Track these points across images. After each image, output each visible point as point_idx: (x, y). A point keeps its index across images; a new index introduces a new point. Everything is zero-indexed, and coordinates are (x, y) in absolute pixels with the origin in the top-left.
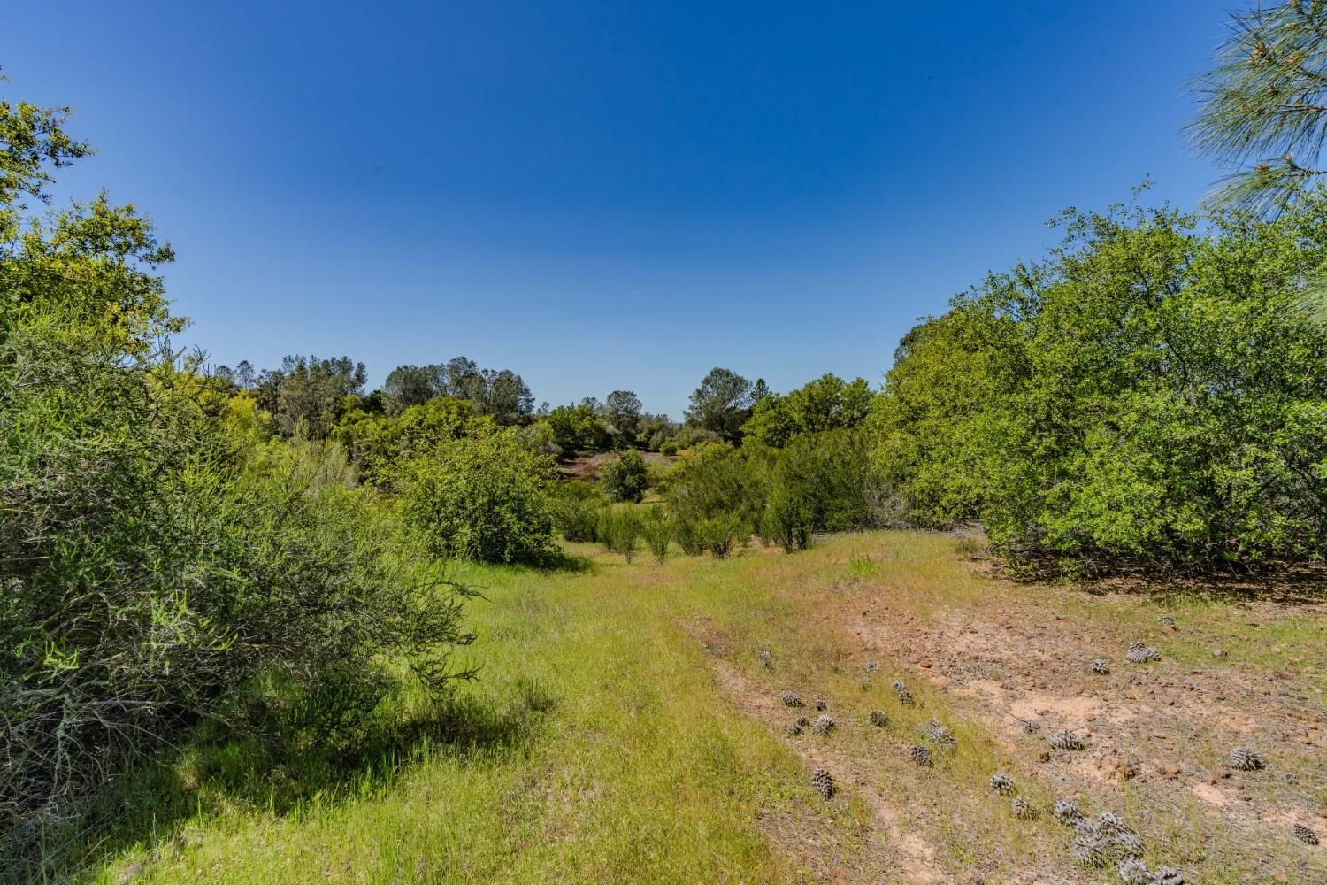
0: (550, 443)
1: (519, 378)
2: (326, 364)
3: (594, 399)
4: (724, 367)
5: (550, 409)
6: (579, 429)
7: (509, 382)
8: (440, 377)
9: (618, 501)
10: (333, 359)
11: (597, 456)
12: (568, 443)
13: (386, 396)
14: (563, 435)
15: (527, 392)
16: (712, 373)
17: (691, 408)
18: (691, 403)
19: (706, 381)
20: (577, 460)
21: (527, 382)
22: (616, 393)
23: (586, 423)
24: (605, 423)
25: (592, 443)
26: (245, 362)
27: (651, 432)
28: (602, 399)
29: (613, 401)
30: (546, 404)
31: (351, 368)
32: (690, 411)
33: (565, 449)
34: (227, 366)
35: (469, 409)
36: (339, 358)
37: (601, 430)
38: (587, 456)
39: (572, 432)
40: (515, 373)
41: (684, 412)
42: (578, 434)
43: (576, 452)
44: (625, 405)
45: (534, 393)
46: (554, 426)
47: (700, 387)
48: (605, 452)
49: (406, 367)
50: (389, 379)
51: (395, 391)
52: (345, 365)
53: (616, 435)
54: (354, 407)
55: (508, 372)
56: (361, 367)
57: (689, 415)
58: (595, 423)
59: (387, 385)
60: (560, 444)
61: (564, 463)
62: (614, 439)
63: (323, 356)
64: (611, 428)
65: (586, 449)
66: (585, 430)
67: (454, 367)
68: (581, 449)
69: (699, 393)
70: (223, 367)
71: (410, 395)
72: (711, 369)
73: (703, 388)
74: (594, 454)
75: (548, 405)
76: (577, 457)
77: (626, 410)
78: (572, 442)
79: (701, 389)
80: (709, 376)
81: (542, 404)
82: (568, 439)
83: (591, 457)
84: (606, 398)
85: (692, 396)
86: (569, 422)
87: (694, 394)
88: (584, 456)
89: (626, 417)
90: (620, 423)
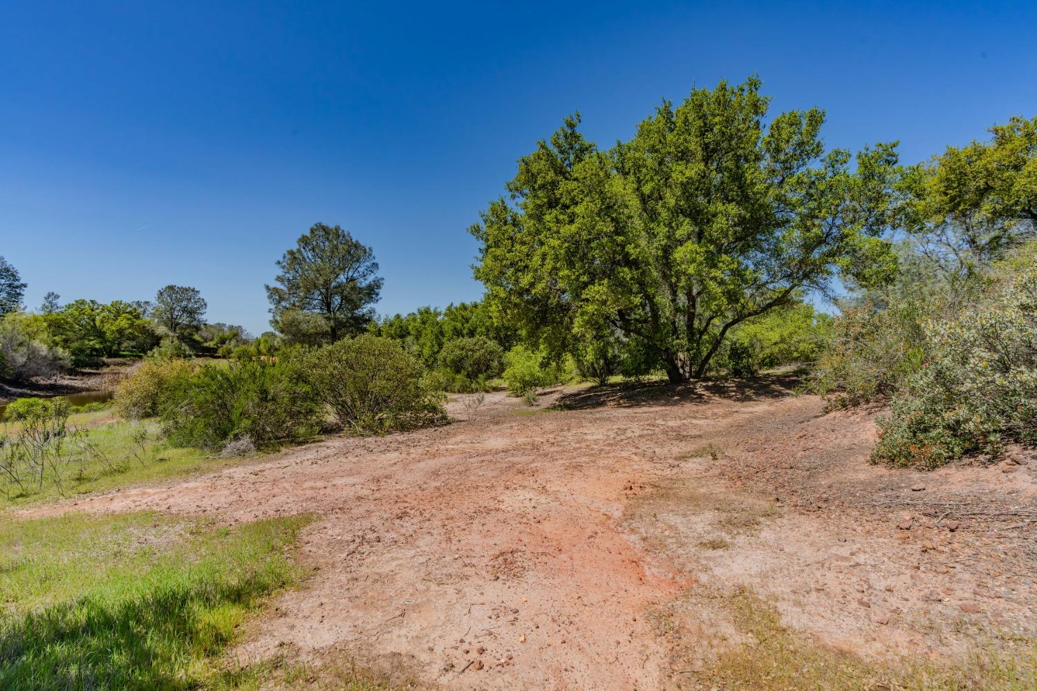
4: (331, 224)
6: (110, 329)
12: (89, 348)
16: (312, 231)
17: (279, 279)
18: (280, 272)
19: (304, 241)
20: (105, 370)
22: (171, 288)
23: (123, 322)
24: (152, 323)
25: (131, 347)
27: (223, 341)
29: (165, 297)
30: (52, 296)
32: (279, 285)
37: (144, 331)
38: (124, 364)
39: (100, 335)
41: (267, 287)
42: (109, 335)
43: (105, 359)
44: (184, 303)
47: (295, 247)
58: (138, 322)
64: (161, 329)
65: (124, 356)
66: (120, 331)
68: (114, 355)
69: (294, 257)
72: (312, 225)
73: (299, 251)
74: (134, 361)
75: (57, 297)
76: (108, 365)
77: (185, 310)
78: (97, 346)
79: (295, 250)
80: (308, 234)
81: (46, 295)
82: (91, 343)
83: (129, 365)
84: (155, 294)
85: (281, 260)
86: (94, 320)
87: (284, 257)
88: (118, 364)
89: (185, 320)
90: (176, 325)
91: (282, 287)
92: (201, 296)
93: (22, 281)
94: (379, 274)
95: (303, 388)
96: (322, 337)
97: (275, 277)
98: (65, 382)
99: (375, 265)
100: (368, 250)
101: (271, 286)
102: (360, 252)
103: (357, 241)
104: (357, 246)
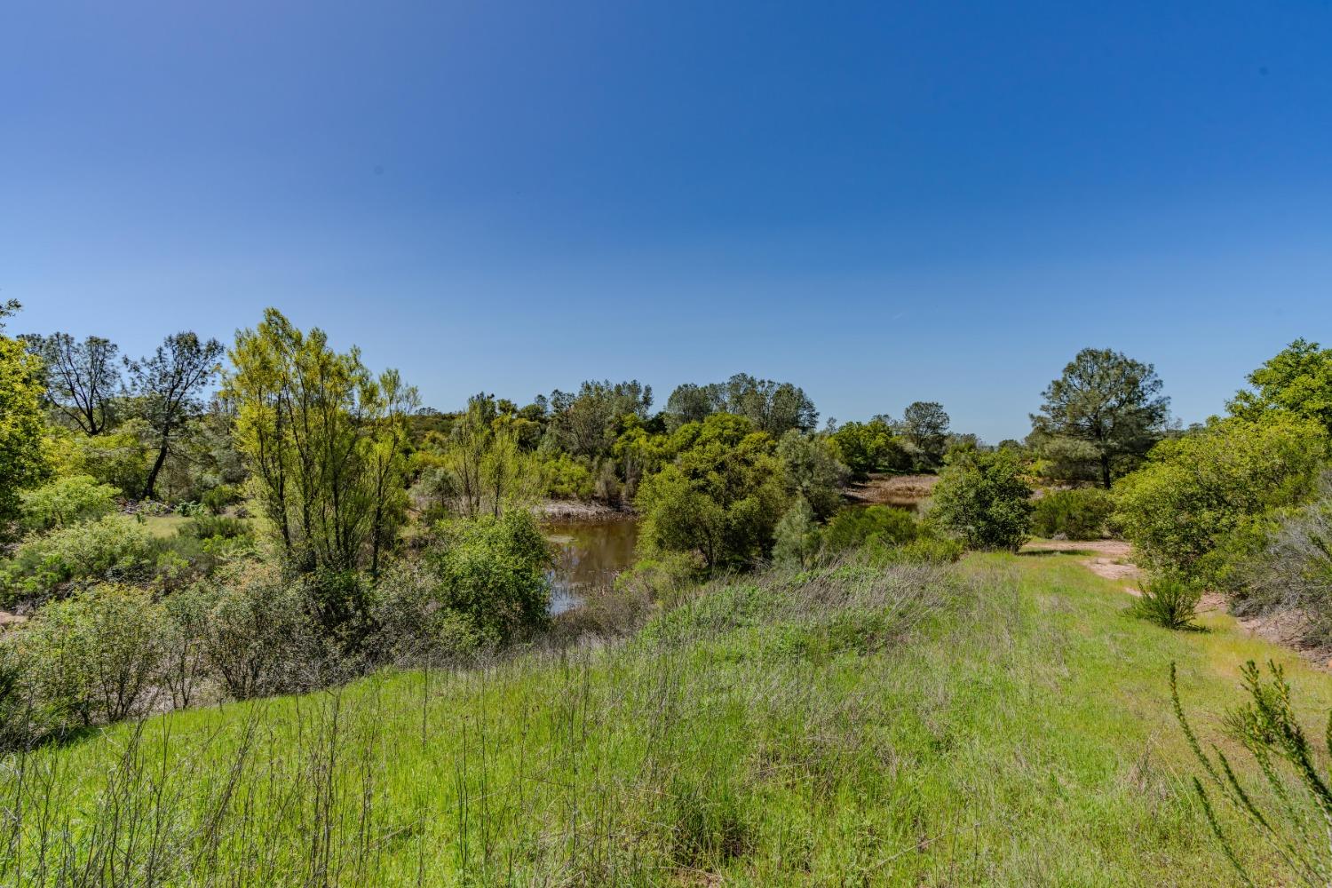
0: (837, 462)
1: (800, 391)
2: (618, 387)
3: (886, 416)
4: (1101, 347)
5: (837, 426)
6: (871, 446)
7: (790, 395)
8: (721, 396)
9: (974, 547)
10: (625, 383)
11: (894, 479)
12: (858, 464)
13: (668, 416)
14: (852, 455)
15: (810, 406)
16: (1079, 358)
17: (1043, 408)
18: (1045, 402)
19: (1071, 369)
20: (869, 484)
21: (809, 395)
22: (916, 404)
23: (880, 441)
24: (902, 441)
25: (886, 464)
26: (556, 391)
28: (897, 416)
29: (912, 415)
30: (832, 420)
31: (639, 391)
32: (1043, 414)
33: (855, 470)
34: (543, 395)
35: (746, 424)
36: (629, 382)
37: (898, 450)
38: (882, 479)
39: (863, 452)
40: (796, 387)
41: (1032, 416)
42: (870, 453)
43: (868, 474)
44: (928, 419)
45: (818, 408)
46: (842, 444)
47: (1060, 377)
48: (903, 474)
49: (686, 386)
50: (671, 399)
51: (676, 411)
52: (634, 388)
53: (918, 455)
54: (634, 426)
55: (788, 385)
56: (648, 390)
57: (1040, 419)
58: (891, 440)
59: (669, 405)
60: (849, 464)
61: (854, 487)
62: (915, 460)
63: (615, 381)
64: (910, 447)
65: (879, 471)
66: (878, 449)
67: (735, 386)
68: (874, 470)
69: (1059, 387)
70: (540, 396)
71: (690, 413)
72: (1079, 351)
73: (1065, 380)
74: (890, 477)
75: (835, 421)
76: (870, 479)
77: (929, 426)
78: (862, 462)
79: (1061, 380)
80: (1074, 361)
81: (827, 420)
82: (858, 459)
83: (886, 480)
84: (903, 412)
85: (1046, 391)
86: (858, 439)
87: (1049, 388)
88: (877, 479)
89: (929, 434)
90: (922, 441)
91: (1048, 416)
92: (944, 410)
93: (817, 411)
94: (1163, 393)
95: (1088, 514)
96: (1091, 464)
97: (1040, 407)
98: (851, 494)
99: (1159, 383)
100: (1147, 368)
101: (1036, 415)
102: (1136, 372)
103: (1133, 360)
104: (1133, 366)
